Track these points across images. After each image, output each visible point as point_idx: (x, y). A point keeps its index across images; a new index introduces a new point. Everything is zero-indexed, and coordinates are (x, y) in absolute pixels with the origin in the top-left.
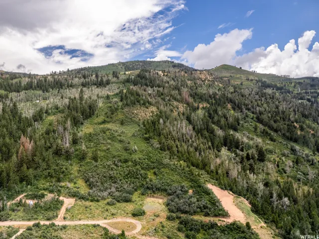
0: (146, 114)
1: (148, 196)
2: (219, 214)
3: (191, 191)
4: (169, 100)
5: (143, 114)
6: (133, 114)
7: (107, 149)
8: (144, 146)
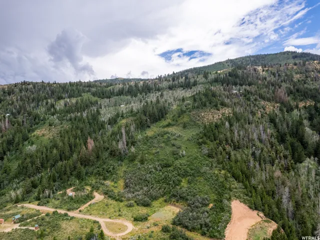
0: (213, 117)
1: (170, 203)
2: (214, 236)
3: (211, 205)
4: (256, 100)
5: (211, 117)
6: (199, 116)
7: (156, 153)
8: (194, 151)
